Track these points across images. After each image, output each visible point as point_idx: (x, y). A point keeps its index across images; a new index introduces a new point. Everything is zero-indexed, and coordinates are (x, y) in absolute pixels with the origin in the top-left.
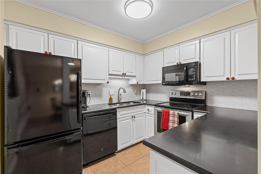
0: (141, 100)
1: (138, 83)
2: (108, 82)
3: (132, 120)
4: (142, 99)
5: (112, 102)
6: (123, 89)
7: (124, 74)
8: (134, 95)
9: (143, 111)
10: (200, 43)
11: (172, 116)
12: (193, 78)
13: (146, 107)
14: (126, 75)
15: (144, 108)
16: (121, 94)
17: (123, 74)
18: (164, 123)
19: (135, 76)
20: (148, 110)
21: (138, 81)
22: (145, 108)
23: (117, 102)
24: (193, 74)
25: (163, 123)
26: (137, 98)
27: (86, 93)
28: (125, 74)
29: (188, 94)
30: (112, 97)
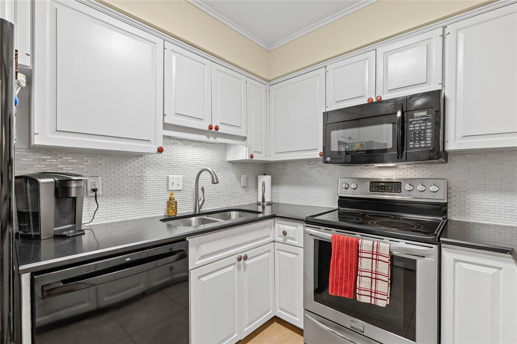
0: (258, 204)
1: (252, 157)
2: (160, 150)
3: (239, 268)
4: (260, 200)
5: (176, 213)
6: (210, 172)
7: (213, 130)
8: (241, 191)
9: (269, 236)
10: (443, 36)
11: (370, 256)
12: (425, 139)
13: (276, 224)
14: (219, 131)
15: (271, 228)
16: (203, 189)
17: (210, 127)
18: (342, 278)
19: (245, 138)
20: (285, 233)
21: (252, 152)
22: (273, 228)
23: (191, 211)
24: (423, 128)
25: (337, 278)
26: (247, 200)
27: (74, 185)
28: (217, 128)
29: (396, 186)
30: (176, 196)
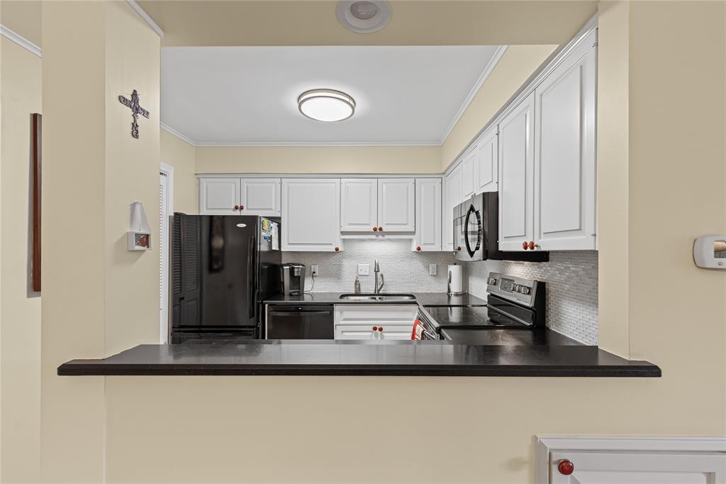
1: (419, 248)
3: (376, 336)
7: (378, 231)
8: (430, 279)
9: (411, 319)
10: (498, 135)
14: (383, 231)
15: (414, 313)
17: (375, 229)
19: (413, 233)
21: (422, 243)
26: (437, 288)
28: (381, 229)
